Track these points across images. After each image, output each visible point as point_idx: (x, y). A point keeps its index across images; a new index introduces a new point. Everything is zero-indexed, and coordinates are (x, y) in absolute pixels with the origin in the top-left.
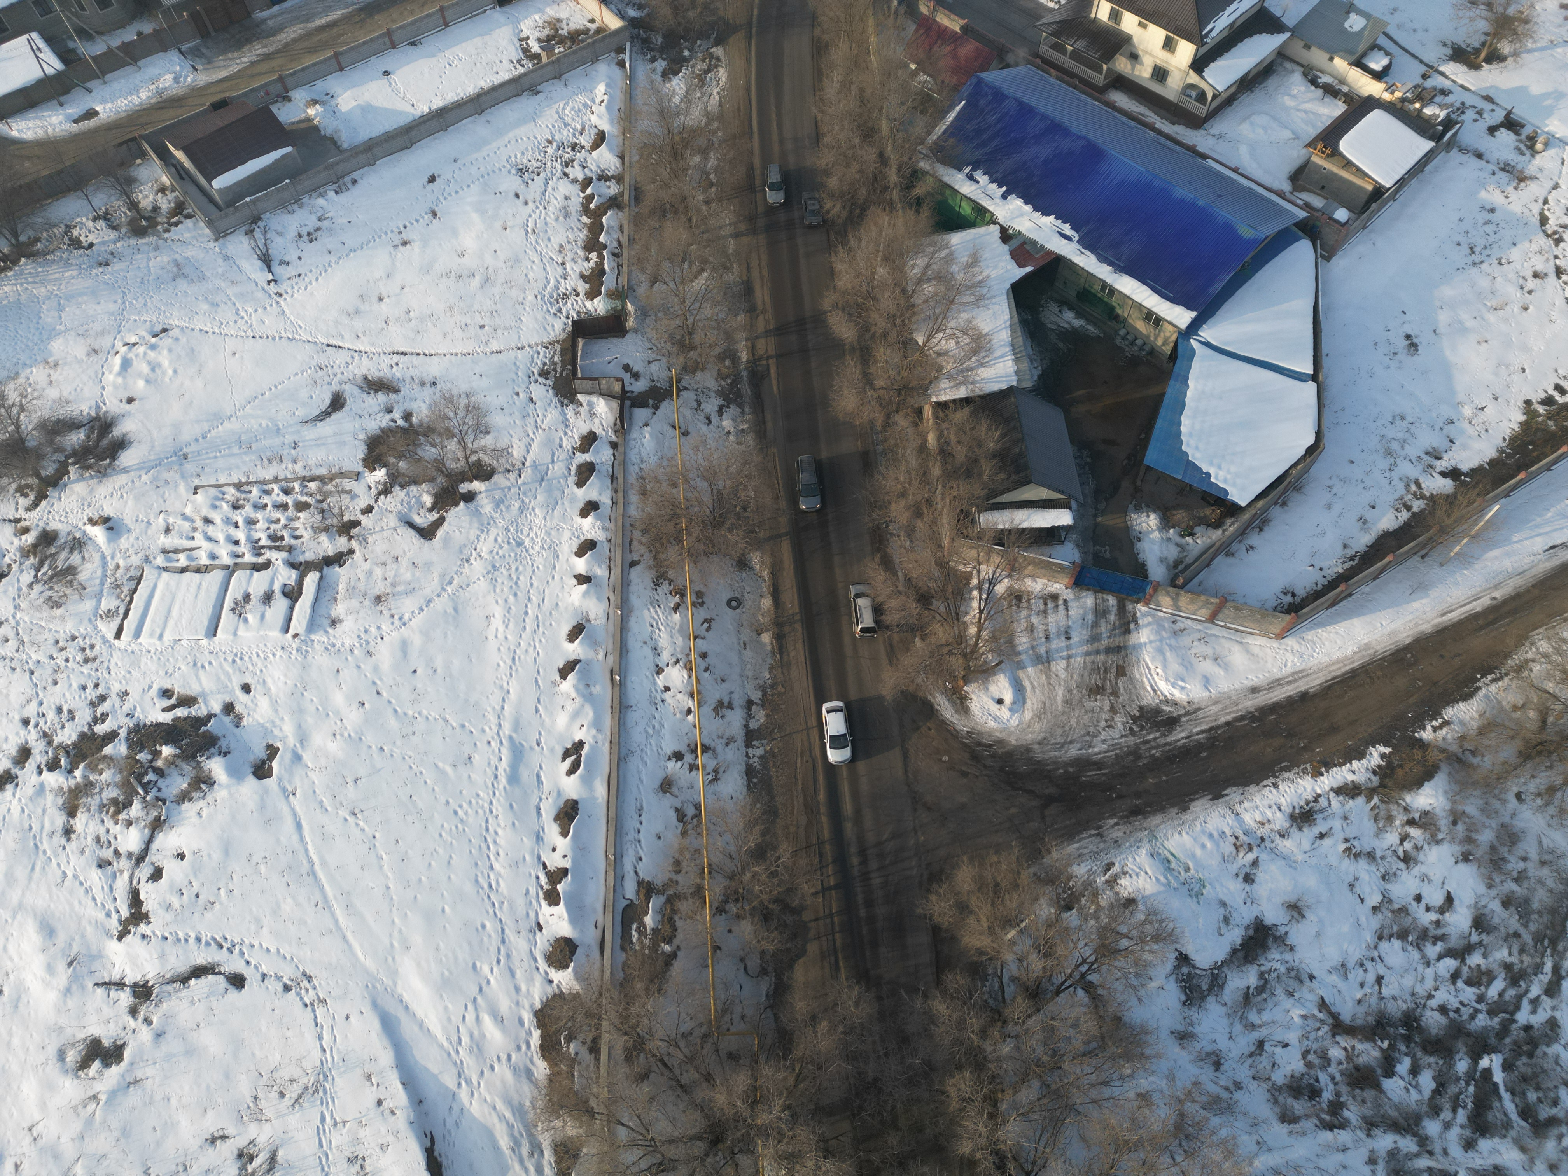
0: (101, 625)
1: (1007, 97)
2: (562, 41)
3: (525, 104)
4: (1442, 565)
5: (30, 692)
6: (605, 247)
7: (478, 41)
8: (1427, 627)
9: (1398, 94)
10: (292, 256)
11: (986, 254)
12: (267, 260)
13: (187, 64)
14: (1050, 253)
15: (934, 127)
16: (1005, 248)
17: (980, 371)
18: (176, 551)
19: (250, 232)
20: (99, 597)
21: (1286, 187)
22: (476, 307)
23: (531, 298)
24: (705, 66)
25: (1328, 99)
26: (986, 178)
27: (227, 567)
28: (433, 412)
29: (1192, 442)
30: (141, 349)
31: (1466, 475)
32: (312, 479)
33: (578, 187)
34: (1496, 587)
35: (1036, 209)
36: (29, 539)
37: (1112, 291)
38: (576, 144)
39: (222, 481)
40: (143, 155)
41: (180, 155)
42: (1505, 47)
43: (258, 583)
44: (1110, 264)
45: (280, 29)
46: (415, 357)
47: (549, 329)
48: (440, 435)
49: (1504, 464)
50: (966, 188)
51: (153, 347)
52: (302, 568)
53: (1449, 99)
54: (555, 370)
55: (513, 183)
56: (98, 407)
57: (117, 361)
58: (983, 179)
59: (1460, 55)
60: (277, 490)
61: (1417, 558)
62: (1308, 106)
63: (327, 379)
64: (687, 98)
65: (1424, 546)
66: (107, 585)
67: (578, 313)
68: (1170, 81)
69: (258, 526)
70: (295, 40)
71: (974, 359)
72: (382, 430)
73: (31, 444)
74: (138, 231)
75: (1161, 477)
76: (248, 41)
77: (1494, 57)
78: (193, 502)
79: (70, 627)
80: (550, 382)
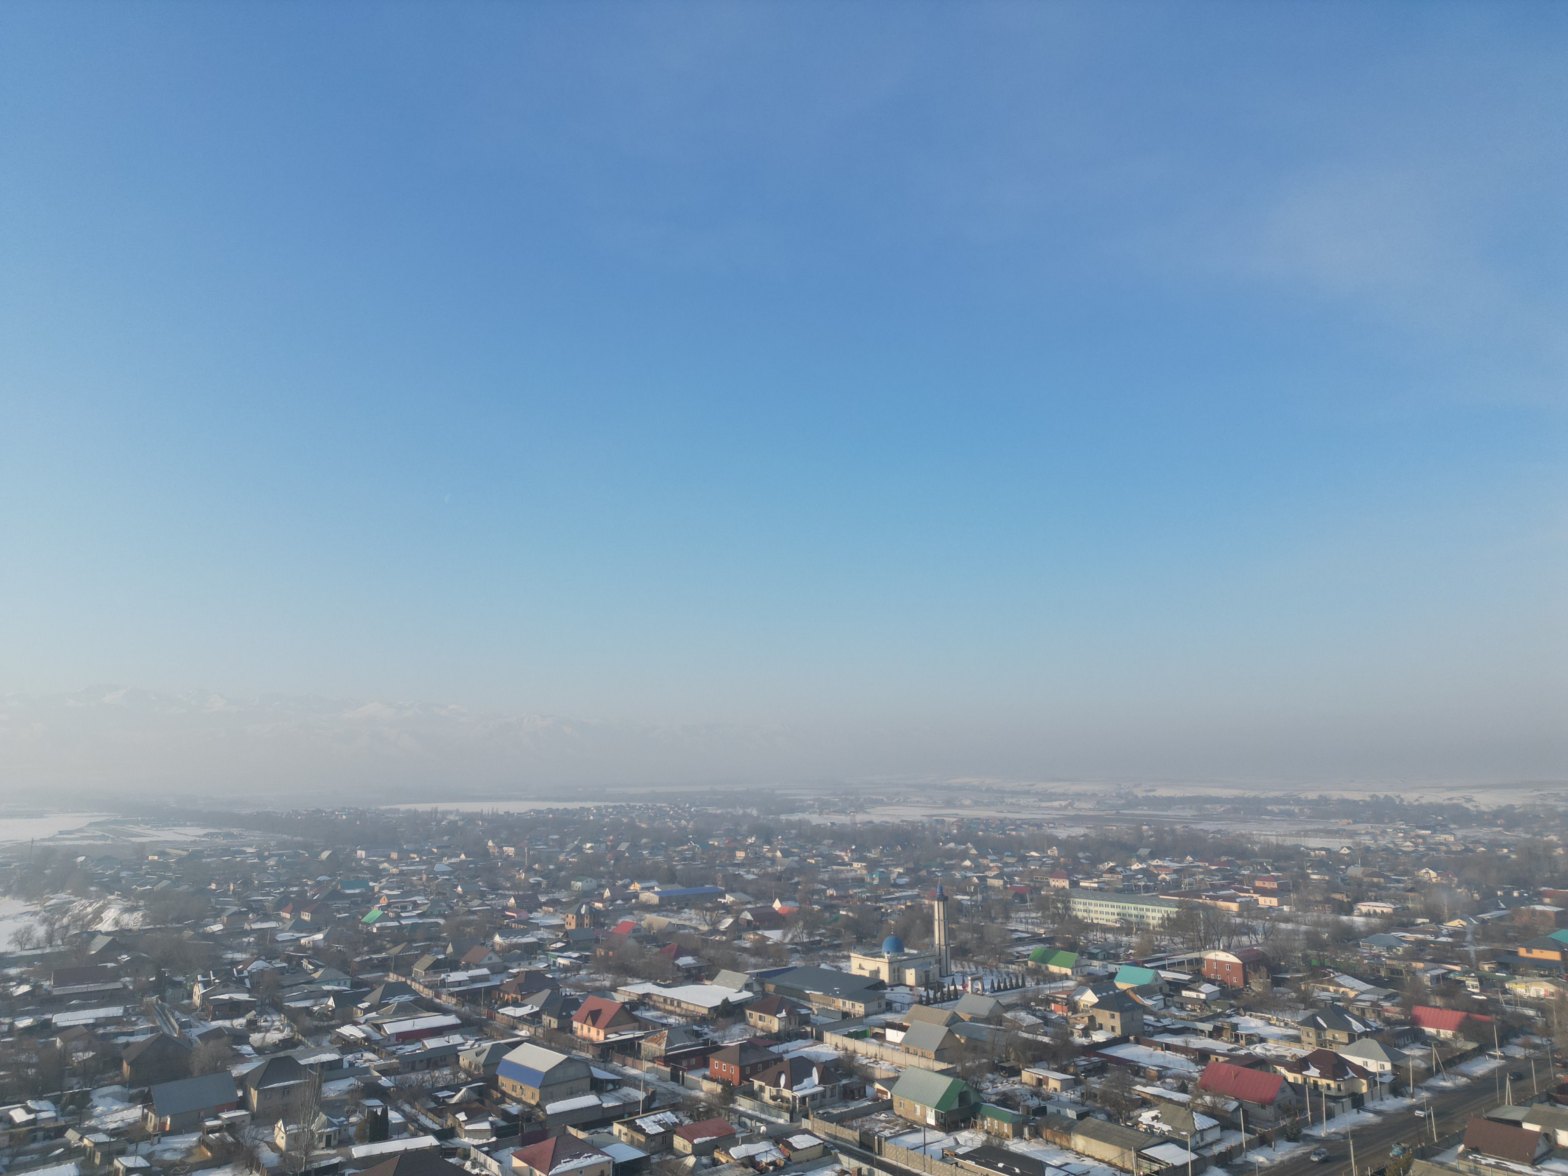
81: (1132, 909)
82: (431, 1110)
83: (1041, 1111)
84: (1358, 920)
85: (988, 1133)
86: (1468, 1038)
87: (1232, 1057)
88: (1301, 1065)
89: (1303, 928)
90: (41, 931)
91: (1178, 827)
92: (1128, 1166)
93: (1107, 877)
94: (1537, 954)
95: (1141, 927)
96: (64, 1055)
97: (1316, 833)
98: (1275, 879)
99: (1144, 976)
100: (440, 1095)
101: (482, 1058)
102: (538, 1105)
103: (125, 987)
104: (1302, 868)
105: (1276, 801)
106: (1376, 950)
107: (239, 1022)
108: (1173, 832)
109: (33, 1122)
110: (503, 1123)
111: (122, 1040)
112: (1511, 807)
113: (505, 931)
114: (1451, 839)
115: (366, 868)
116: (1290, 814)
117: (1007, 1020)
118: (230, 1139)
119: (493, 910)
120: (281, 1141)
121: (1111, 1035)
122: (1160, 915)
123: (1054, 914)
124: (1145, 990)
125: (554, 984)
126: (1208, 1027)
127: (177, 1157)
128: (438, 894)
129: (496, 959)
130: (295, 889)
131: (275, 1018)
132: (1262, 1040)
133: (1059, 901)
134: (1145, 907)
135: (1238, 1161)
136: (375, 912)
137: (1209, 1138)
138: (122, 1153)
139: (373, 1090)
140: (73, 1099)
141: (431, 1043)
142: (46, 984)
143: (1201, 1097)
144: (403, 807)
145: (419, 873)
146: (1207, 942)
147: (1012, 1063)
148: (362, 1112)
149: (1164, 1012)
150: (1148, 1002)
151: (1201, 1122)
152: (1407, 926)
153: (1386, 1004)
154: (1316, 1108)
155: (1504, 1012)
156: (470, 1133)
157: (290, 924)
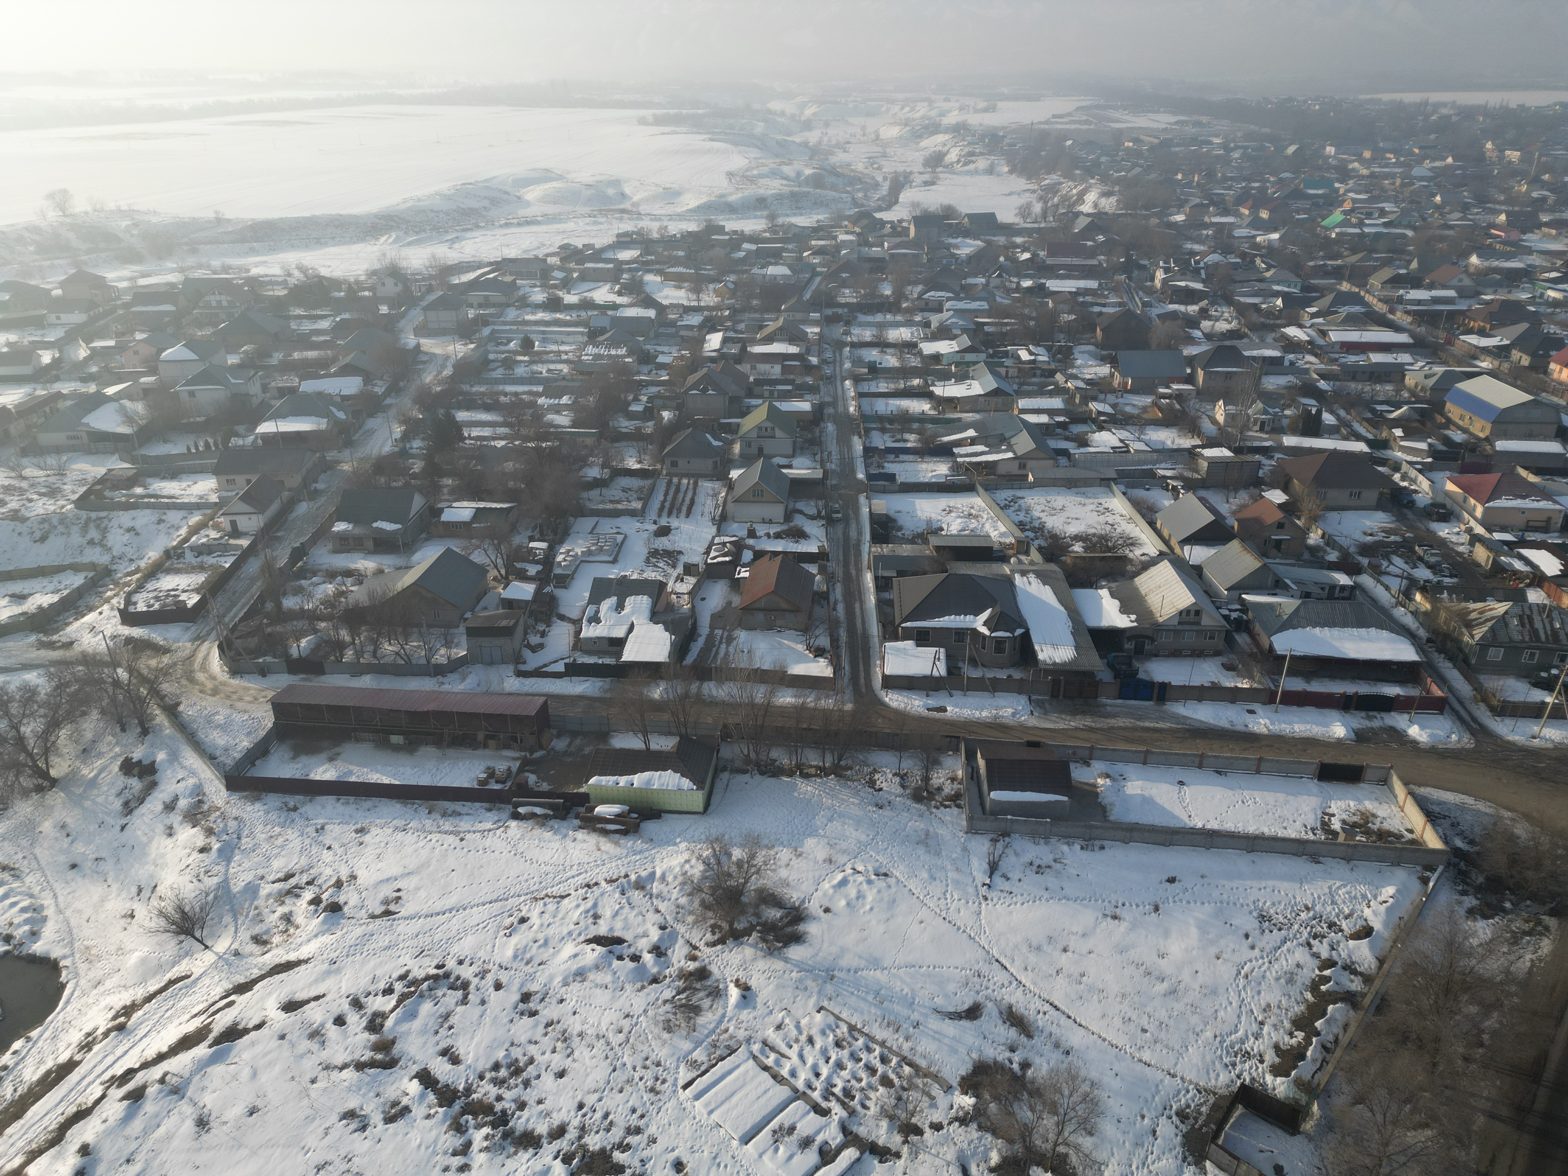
0: (682, 1069)
2: (1368, 832)
3: (1301, 866)
5: (602, 1084)
6: (1318, 1034)
7: (1281, 796)
10: (1015, 875)
12: (993, 868)
13: (1029, 708)
18: (773, 1049)
19: (994, 841)
20: (698, 1044)
22: (1148, 1009)
23: (1209, 1034)
24: (1526, 927)
27: (795, 1090)
28: (1051, 1078)
30: (860, 878)
32: (910, 1064)
33: (1317, 962)
36: (692, 966)
38: (1335, 924)
39: (844, 1015)
40: (957, 750)
41: (981, 763)
43: (809, 1123)
45: (1114, 716)
46: (1064, 1018)
47: (1212, 1075)
48: (1044, 1103)
51: (869, 882)
52: (850, 1138)
54: (1196, 1119)
55: (1251, 924)
56: (803, 901)
57: (840, 877)
60: (877, 1053)
63: (978, 987)
64: (1489, 946)
66: (709, 1040)
67: (1253, 1079)
69: (843, 1073)
70: (1120, 728)
72: (996, 1062)
73: (745, 899)
74: (917, 797)
76: (1084, 713)
78: (812, 1018)
79: (662, 1053)
80: (1184, 1128)
82: (1367, 420)
90: (1038, 208)
96: (1054, 316)
100: (1379, 408)
101: (1431, 382)
102: (1487, 439)
103: (1100, 264)
107: (1193, 309)
109: (1033, 362)
110: (1442, 447)
111: (1097, 309)
113: (1485, 252)
115: (1335, 168)
118: (1178, 406)
119: (1475, 227)
120: (1220, 417)
125: (1535, 319)
127: (1135, 412)
128: (1412, 202)
129: (1467, 282)
130: (1256, 185)
131: (1225, 309)
136: (1337, 216)
138: (1095, 399)
139: (1310, 390)
140: (1060, 350)
141: (1376, 358)
142: (1042, 254)
144: (1386, 97)
145: (1392, 176)
148: (1297, 408)
156: (1404, 449)
157: (1247, 220)
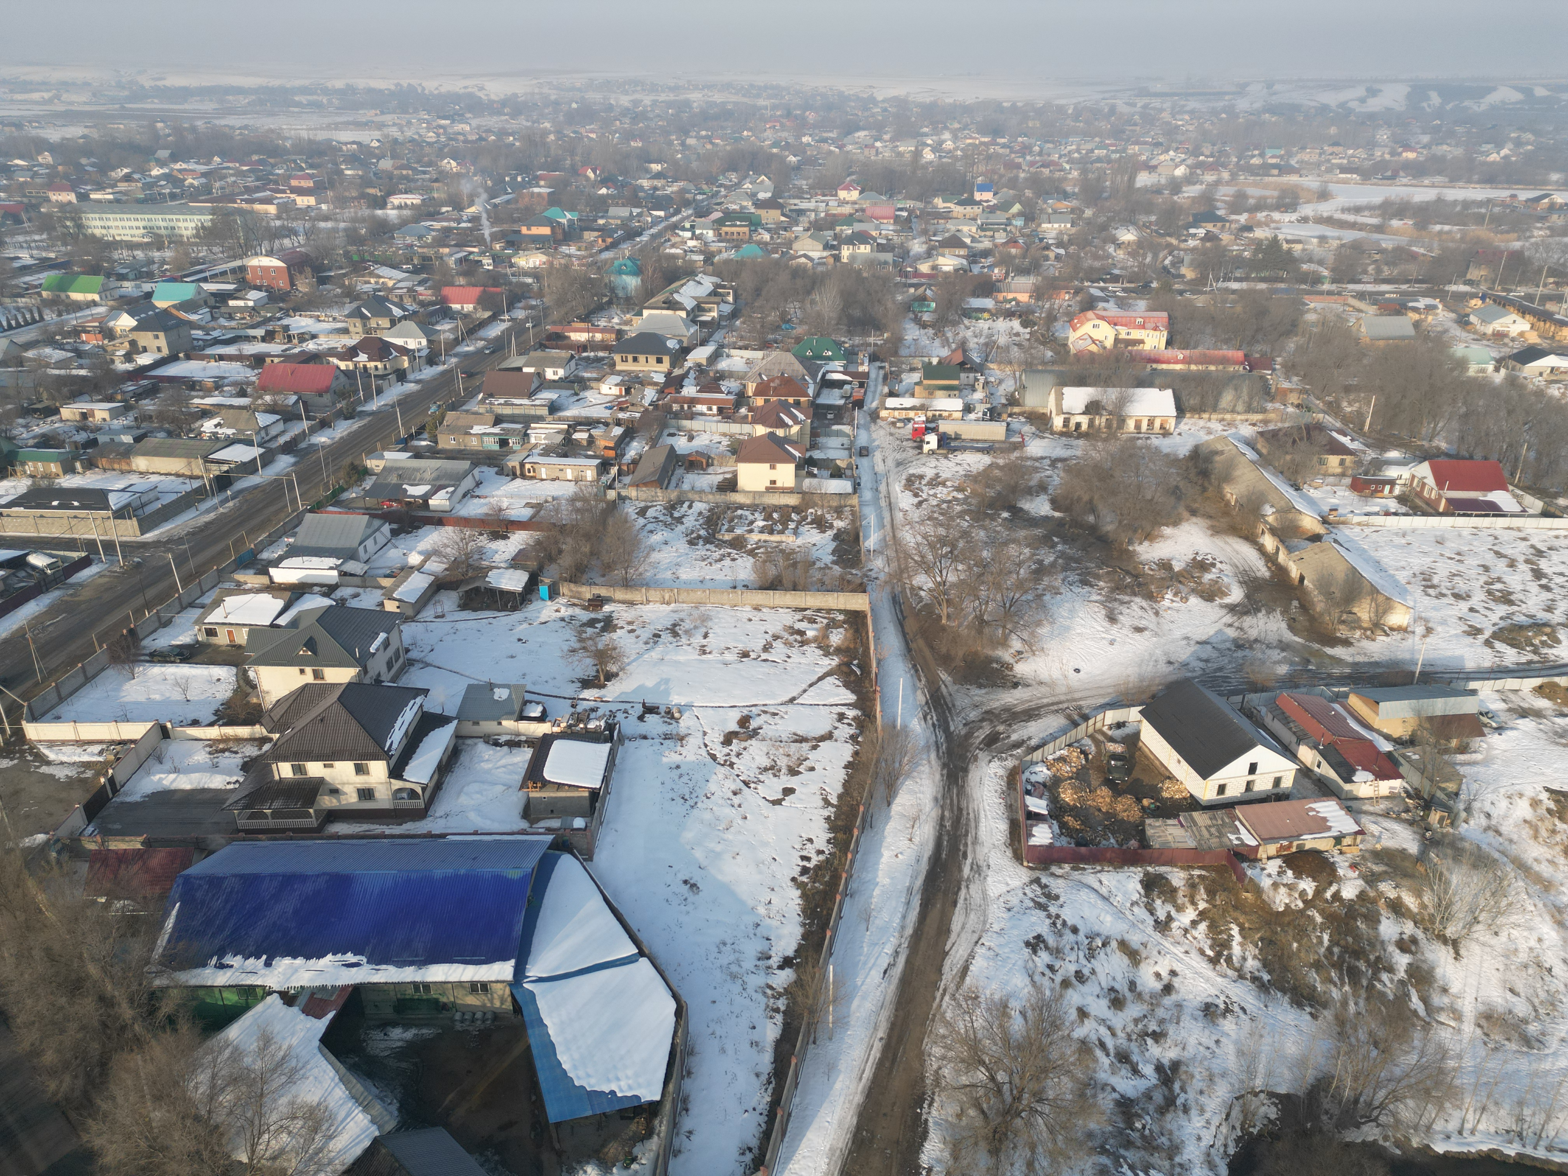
1: (223, 879)
4: (830, 1039)
8: (858, 1099)
9: (563, 725)
11: (277, 1027)
14: (344, 988)
15: (154, 942)
16: (295, 1011)
17: (331, 1145)
21: (524, 825)
25: (515, 750)
26: (239, 958)
29: (581, 1073)
31: (795, 958)
34: (876, 1029)
35: (308, 957)
37: (427, 986)
42: (613, 668)
44: (411, 964)
49: (812, 932)
50: (222, 978)
53: (600, 712)
58: (236, 961)
59: (586, 684)
61: (811, 1046)
62: (503, 762)
65: (808, 1033)
68: (377, 795)
71: (317, 1137)
75: (574, 1125)
77: (610, 677)
81: (160, 221)
83: (92, 443)
84: (392, 214)
85: (32, 476)
86: (485, 309)
87: (286, 357)
88: (351, 353)
89: (342, 225)
91: (199, 123)
92: (197, 472)
93: (123, 186)
94: (536, 231)
95: (175, 240)
97: (346, 126)
98: (310, 177)
99: (186, 291)
104: (336, 164)
105: (304, 91)
106: (409, 240)
108: (194, 129)
112: (515, 95)
114: (468, 128)
116: (318, 106)
117: (30, 359)
121: (158, 356)
122: (193, 225)
123: (64, 235)
124: (189, 306)
126: (260, 332)
132: (314, 337)
133: (67, 218)
134: (174, 217)
135: (303, 445)
137: (273, 432)
143: (261, 397)
146: (248, 249)
147: (46, 403)
149: (212, 324)
150: (194, 317)
151: (264, 419)
152: (433, 215)
153: (420, 289)
154: (367, 388)
155: (511, 283)
